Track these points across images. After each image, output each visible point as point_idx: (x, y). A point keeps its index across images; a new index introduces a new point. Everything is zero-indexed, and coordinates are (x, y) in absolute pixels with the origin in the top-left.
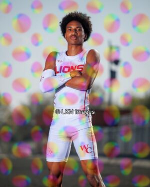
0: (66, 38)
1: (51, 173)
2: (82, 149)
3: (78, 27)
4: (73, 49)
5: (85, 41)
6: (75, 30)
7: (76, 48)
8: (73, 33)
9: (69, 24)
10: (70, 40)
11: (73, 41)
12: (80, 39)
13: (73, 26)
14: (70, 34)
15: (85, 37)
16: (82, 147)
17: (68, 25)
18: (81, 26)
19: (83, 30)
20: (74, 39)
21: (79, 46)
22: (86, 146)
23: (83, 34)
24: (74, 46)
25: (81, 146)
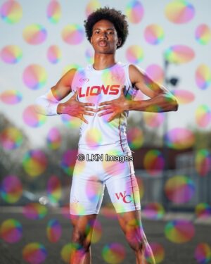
0: (92, 44)
1: (77, 231)
2: (118, 198)
3: (108, 30)
4: (102, 58)
5: (118, 47)
6: (105, 33)
7: (106, 57)
8: (102, 37)
9: (97, 24)
10: (98, 46)
11: (101, 47)
12: (111, 46)
13: (102, 27)
14: (98, 39)
15: (119, 42)
16: (118, 195)
17: (95, 26)
18: (113, 28)
19: (116, 33)
20: (104, 45)
21: (110, 56)
22: (123, 194)
23: (116, 38)
24: (104, 55)
25: (116, 194)
